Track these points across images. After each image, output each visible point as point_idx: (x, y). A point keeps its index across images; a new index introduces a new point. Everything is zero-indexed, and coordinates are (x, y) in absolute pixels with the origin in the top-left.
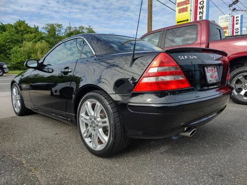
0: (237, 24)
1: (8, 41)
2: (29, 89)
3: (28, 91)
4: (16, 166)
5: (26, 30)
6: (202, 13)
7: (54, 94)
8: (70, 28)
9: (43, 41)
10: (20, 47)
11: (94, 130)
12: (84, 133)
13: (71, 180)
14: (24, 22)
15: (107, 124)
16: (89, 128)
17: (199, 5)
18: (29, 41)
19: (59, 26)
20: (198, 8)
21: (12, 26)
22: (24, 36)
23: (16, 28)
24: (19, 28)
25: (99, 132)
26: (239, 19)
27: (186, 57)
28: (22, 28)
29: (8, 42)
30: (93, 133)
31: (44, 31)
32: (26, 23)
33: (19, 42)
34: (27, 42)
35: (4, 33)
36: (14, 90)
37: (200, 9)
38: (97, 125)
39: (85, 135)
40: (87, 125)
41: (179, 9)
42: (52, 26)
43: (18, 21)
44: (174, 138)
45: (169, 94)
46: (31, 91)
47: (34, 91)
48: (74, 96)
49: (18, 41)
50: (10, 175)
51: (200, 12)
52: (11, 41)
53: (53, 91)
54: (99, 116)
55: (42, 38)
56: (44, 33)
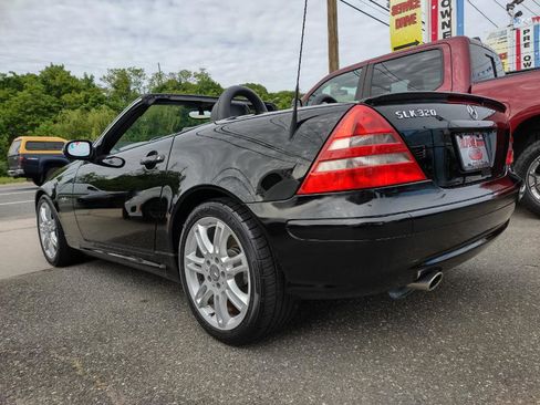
0: (526, 45)
1: (29, 110)
2: (74, 208)
3: (72, 213)
4: (60, 374)
5: (65, 85)
6: (449, 26)
7: (131, 214)
8: (159, 75)
9: (104, 106)
10: (55, 122)
11: (218, 285)
12: (197, 297)
13: (184, 399)
14: (62, 68)
15: (245, 266)
16: (207, 282)
17: (441, 9)
18: (73, 109)
19: (138, 72)
20: (440, 16)
21: (36, 78)
22: (63, 97)
23: (44, 82)
24: (51, 81)
25: (228, 288)
26: (531, 34)
27: (412, 113)
28: (57, 82)
29: (29, 114)
30: (217, 292)
31: (104, 85)
32: (66, 69)
33: (53, 111)
34: (70, 112)
35: (19, 93)
36: (43, 211)
37: (443, 17)
38: (223, 273)
39: (199, 301)
40: (201, 278)
41: (397, 20)
42: (122, 74)
43: (49, 66)
44: (394, 295)
45: (378, 194)
46: (78, 212)
47: (86, 211)
48: (169, 216)
49: (50, 109)
50: (49, 394)
51: (444, 24)
52: (36, 109)
53: (128, 209)
54: (224, 251)
55: (101, 101)
56: (105, 90)
